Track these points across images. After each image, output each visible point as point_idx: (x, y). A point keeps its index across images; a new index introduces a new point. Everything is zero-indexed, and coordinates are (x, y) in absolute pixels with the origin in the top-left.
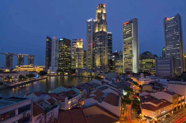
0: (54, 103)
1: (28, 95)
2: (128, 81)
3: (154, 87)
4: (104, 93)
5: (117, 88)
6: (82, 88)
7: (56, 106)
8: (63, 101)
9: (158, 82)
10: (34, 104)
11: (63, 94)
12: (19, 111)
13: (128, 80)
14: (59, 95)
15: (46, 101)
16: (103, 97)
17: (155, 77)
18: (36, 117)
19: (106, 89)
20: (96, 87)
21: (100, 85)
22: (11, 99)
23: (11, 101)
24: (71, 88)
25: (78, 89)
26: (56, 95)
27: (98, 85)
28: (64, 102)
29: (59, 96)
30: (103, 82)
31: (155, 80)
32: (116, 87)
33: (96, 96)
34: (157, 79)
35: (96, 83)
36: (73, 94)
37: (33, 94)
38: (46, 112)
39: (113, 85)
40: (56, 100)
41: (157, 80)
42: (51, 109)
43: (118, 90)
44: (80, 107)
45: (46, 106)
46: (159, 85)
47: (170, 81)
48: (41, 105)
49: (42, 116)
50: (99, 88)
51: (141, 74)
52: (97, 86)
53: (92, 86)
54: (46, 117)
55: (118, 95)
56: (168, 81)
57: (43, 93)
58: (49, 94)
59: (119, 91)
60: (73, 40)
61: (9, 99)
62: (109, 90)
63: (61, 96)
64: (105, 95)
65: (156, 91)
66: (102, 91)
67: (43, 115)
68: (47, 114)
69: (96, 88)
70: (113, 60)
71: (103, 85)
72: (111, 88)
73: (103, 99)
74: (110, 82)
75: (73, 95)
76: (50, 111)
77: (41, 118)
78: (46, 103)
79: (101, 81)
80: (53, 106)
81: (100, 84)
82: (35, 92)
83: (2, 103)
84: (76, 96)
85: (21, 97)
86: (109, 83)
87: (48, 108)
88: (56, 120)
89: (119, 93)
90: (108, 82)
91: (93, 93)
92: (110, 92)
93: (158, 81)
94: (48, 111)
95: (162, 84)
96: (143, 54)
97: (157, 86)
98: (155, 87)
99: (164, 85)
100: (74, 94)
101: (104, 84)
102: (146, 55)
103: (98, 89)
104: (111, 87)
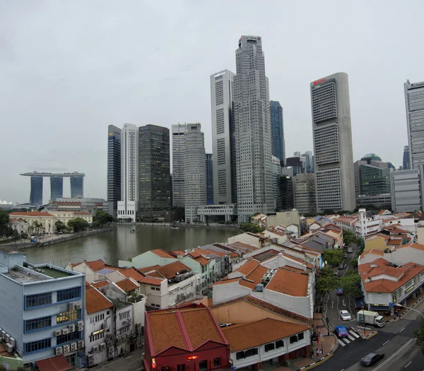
0: (134, 290)
1: (74, 265)
2: (330, 233)
3: (390, 240)
4: (267, 269)
5: (303, 252)
6: (205, 256)
7: (139, 299)
8: (156, 287)
9: (398, 227)
10: (88, 286)
11: (154, 271)
12: (58, 296)
13: (328, 230)
14: (146, 274)
15: (113, 283)
16: (265, 277)
17: (391, 216)
18: (93, 316)
19: (271, 256)
20: (243, 254)
21: (255, 249)
22: (43, 271)
23: (43, 273)
24: (176, 257)
25: (196, 258)
26: (138, 271)
27: (249, 248)
28: (158, 289)
29: (144, 276)
30: (262, 240)
31: (391, 222)
32: (301, 250)
33: (244, 276)
34: (395, 219)
35: (243, 244)
36: (180, 273)
37: (84, 264)
38: (115, 308)
39: (292, 245)
40: (138, 284)
41: (395, 222)
42: (127, 304)
43: (305, 256)
44: (201, 304)
45: (115, 296)
46: (400, 234)
47: (420, 222)
48: (102, 292)
49: (106, 316)
50: (254, 257)
51: (360, 210)
52: (247, 251)
53: (232, 250)
54: (115, 318)
55: (305, 269)
56: (416, 221)
57: (106, 265)
58: (120, 268)
59: (308, 261)
60: (174, 126)
61: (40, 270)
62: (281, 261)
63: (150, 275)
64: (271, 274)
65: (393, 247)
66: (261, 264)
67: (108, 313)
68: (118, 313)
69: (244, 256)
70: (288, 177)
71: (262, 247)
72: (285, 255)
73: (265, 284)
74: (282, 239)
75: (181, 275)
76: (124, 307)
77: (105, 318)
78: (114, 289)
79: (258, 237)
80: (131, 297)
81: (255, 246)
82: (88, 261)
83: (29, 274)
84: (190, 276)
85: (62, 269)
86: (280, 242)
87: (118, 299)
88: (139, 329)
89: (307, 264)
90: (276, 239)
91: (237, 270)
92: (284, 265)
93: (398, 224)
94: (120, 307)
95: (405, 229)
96: (362, 159)
97: (395, 235)
98: (392, 238)
99: (409, 232)
100: (185, 271)
101: (266, 244)
102: (369, 163)
103: (249, 259)
104: (287, 251)
